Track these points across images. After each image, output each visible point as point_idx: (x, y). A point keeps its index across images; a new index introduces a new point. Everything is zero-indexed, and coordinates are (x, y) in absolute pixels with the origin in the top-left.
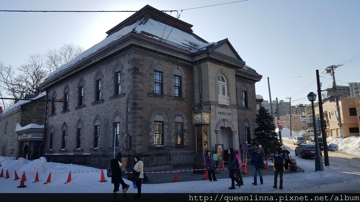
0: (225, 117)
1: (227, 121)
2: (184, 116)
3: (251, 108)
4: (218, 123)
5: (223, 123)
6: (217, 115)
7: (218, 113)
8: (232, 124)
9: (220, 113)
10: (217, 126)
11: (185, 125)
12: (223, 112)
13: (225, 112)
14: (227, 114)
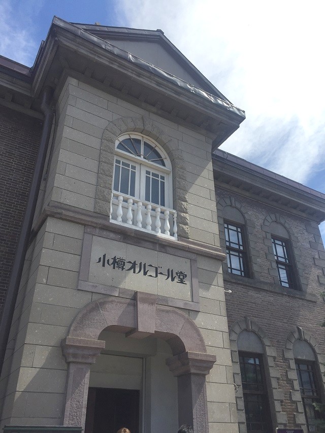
0: (142, 284)
1: (152, 303)
6: (95, 268)
7: (103, 261)
9: (118, 262)
12: (138, 263)
13: (151, 266)
14: (161, 273)
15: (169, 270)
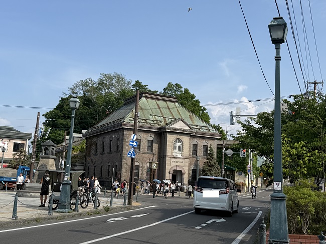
0: (177, 164)
4: (172, 168)
5: (176, 167)
6: (172, 163)
8: (183, 168)
9: (174, 162)
10: (171, 169)
12: (177, 161)
15: (181, 162)
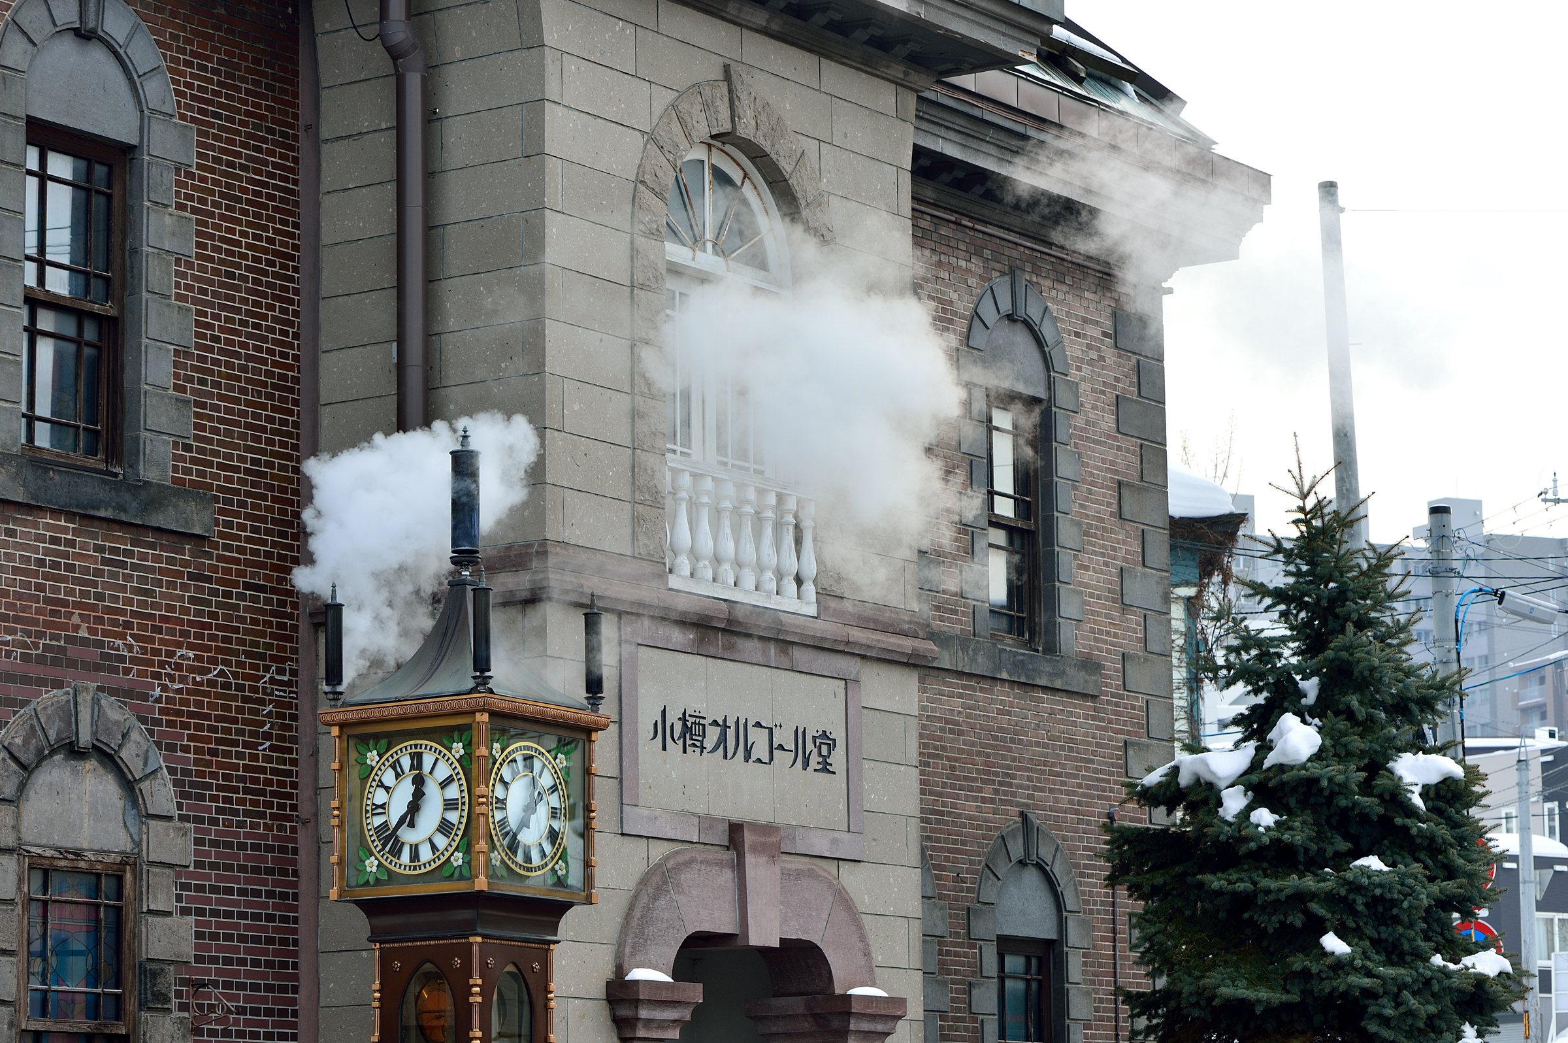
0: (745, 791)
1: (775, 852)
2: (158, 760)
3: (1090, 665)
4: (656, 882)
5: (727, 877)
7: (661, 730)
8: (844, 900)
9: (690, 731)
11: (162, 895)
12: (731, 722)
13: (758, 725)
14: (781, 747)
15: (796, 732)
